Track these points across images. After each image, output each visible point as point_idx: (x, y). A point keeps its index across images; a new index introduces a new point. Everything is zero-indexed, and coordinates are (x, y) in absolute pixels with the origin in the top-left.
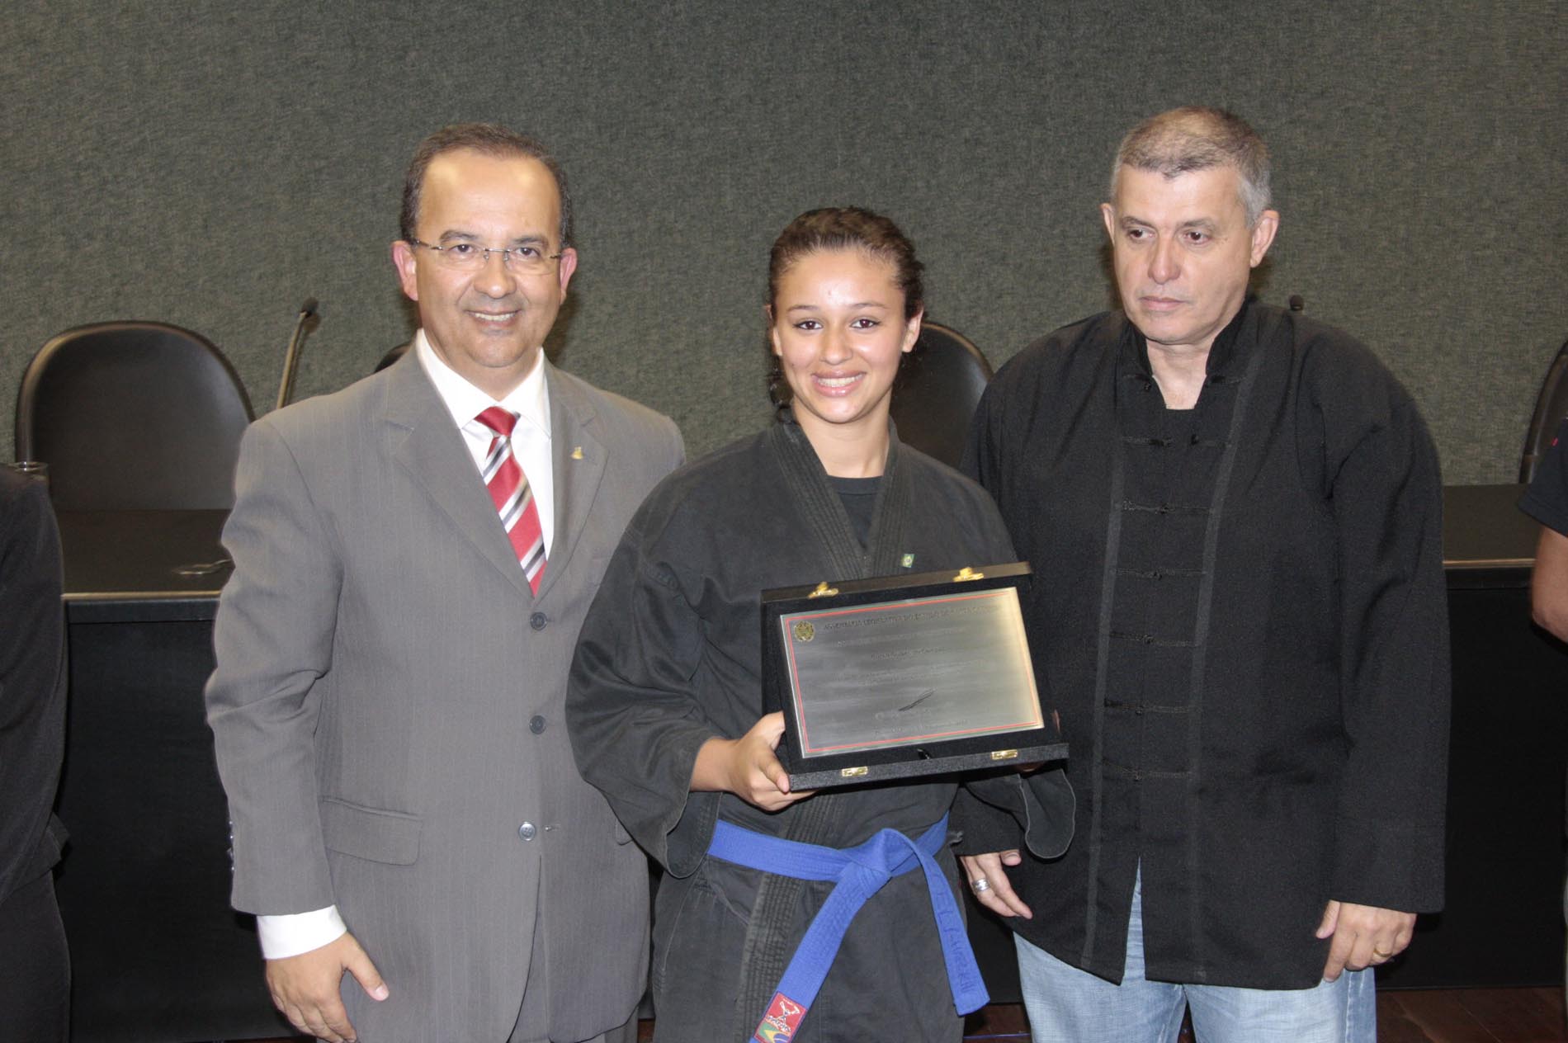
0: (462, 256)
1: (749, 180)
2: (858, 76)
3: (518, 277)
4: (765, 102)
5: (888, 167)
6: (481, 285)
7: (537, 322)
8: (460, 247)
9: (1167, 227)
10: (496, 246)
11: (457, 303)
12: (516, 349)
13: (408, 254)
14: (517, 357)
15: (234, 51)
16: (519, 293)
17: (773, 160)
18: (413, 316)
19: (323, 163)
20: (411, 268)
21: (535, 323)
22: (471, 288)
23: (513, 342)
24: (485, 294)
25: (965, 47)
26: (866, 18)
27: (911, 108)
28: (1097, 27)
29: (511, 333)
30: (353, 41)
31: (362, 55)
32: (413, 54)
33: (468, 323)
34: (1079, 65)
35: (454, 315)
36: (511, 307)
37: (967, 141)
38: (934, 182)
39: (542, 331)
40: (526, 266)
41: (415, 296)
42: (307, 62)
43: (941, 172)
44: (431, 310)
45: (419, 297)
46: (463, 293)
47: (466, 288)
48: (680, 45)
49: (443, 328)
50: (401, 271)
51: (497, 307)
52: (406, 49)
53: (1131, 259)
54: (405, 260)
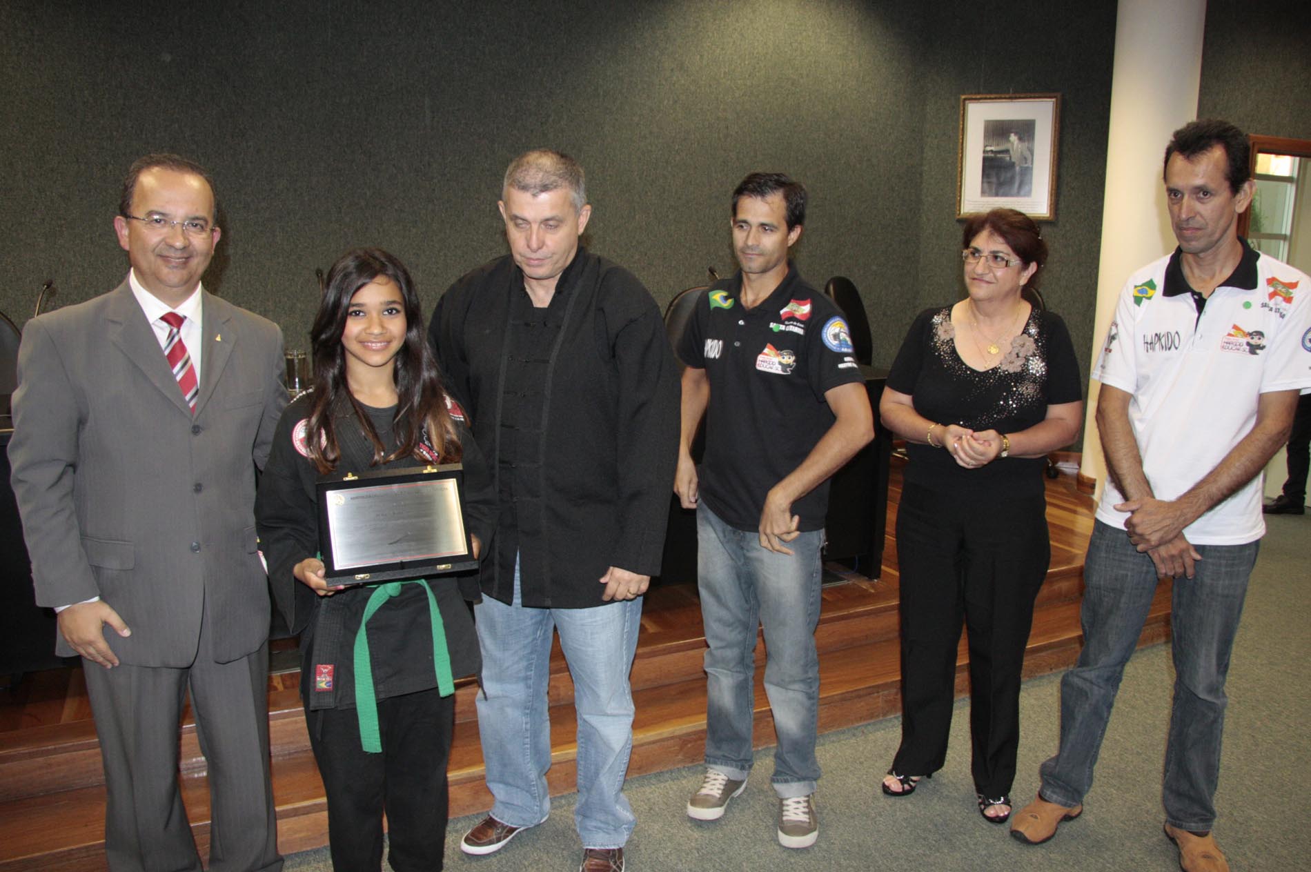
0: (158, 225)
1: (289, 230)
2: (342, 179)
3: (191, 238)
4: (296, 191)
5: (359, 223)
6: (170, 241)
7: (199, 265)
8: (156, 220)
9: (535, 222)
10: (177, 221)
11: (154, 250)
12: (185, 277)
13: (124, 224)
14: (186, 282)
15: (11, 164)
16: (191, 247)
17: (301, 219)
18: (126, 261)
19: (63, 222)
20: (125, 232)
21: (198, 264)
22: (163, 243)
23: (184, 273)
24: (171, 246)
25: (394, 165)
26: (344, 151)
27: (368, 193)
28: (457, 158)
29: (183, 268)
30: (77, 160)
31: (83, 167)
32: (110, 167)
33: (159, 262)
34: (448, 175)
35: (152, 258)
36: (185, 255)
37: (396, 210)
38: (381, 230)
39: (201, 270)
40: (195, 232)
41: (127, 248)
42: (52, 170)
43: (385, 225)
44: (138, 256)
45: (130, 247)
46: (157, 246)
47: (160, 242)
48: (251, 162)
49: (144, 265)
50: (119, 234)
51: (179, 254)
52: (107, 164)
53: (518, 238)
54: (122, 227)
